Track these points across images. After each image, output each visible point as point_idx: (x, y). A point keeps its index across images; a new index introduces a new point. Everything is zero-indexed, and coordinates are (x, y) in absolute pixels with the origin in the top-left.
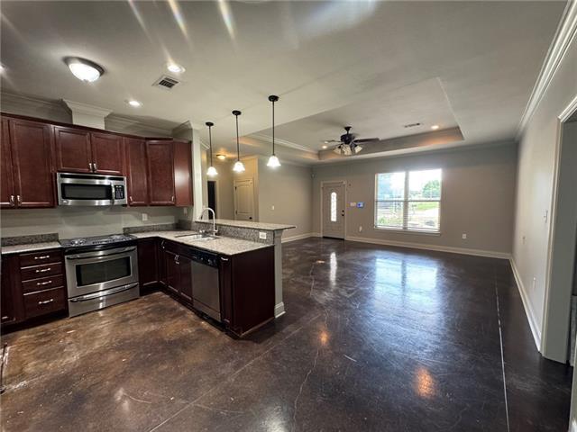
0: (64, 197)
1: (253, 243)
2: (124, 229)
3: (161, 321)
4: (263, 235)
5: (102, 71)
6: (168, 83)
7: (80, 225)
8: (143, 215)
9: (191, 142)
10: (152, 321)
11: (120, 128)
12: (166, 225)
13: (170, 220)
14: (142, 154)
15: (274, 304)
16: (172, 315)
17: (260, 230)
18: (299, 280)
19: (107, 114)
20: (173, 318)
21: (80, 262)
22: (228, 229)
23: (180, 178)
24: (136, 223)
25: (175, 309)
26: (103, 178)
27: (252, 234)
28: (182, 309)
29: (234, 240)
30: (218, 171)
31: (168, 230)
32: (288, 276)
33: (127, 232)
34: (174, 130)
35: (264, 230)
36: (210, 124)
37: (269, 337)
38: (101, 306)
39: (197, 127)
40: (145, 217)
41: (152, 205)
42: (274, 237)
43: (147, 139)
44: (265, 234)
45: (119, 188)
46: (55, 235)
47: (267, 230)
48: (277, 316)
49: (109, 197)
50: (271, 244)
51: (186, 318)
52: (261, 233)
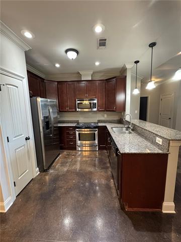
0: (78, 108)
2: (98, 120)
4: (159, 141)
5: (77, 52)
9: (126, 76)
12: (114, 120)
13: (116, 118)
14: (104, 87)
17: (157, 135)
19: (92, 73)
20: (102, 168)
21: (80, 132)
22: (138, 128)
23: (120, 97)
25: (105, 163)
28: (108, 165)
35: (160, 137)
36: (137, 62)
39: (130, 66)
40: (106, 116)
41: (107, 111)
42: (169, 146)
43: (106, 80)
44: (161, 140)
45: (94, 104)
46: (78, 121)
47: (163, 138)
48: (164, 212)
49: (91, 108)
50: (165, 152)
51: (106, 172)
52: (157, 138)
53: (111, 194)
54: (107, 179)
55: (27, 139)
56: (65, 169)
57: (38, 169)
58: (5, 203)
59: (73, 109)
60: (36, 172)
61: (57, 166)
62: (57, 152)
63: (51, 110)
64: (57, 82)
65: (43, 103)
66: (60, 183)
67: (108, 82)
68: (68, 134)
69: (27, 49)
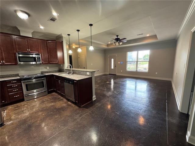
0: (20, 61)
1: (85, 76)
2: (41, 72)
3: (55, 102)
4: (88, 73)
6: (53, 19)
7: (26, 71)
9: (62, 41)
10: (52, 102)
11: (37, 37)
12: (55, 71)
13: (57, 69)
14: (46, 46)
15: (92, 96)
16: (58, 100)
17: (87, 72)
18: (101, 88)
19: (32, 31)
21: (27, 83)
22: (77, 72)
23: (59, 54)
24: (45, 70)
25: (59, 98)
26: (33, 54)
27: (84, 73)
28: (62, 98)
29: (78, 75)
31: (56, 72)
32: (97, 87)
33: (42, 73)
34: (57, 37)
35: (89, 72)
36: (69, 35)
37: (91, 107)
38: (35, 97)
39: (65, 36)
40: (48, 68)
41: (50, 64)
42: (92, 74)
43: (47, 40)
44: (89, 73)
45: (39, 58)
46: (18, 74)
47: (90, 72)
48: (93, 100)
49: (36, 61)
51: (63, 101)
52: (87, 73)
56: (27, 114)
68: (11, 87)
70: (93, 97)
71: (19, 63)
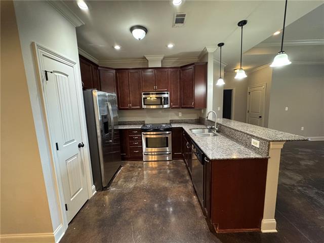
0: (144, 104)
2: (170, 120)
3: (174, 182)
4: (256, 143)
5: (146, 30)
7: (153, 117)
8: (180, 113)
9: (207, 63)
10: (169, 179)
11: (169, 64)
12: (192, 120)
13: (194, 117)
14: (178, 77)
16: (180, 181)
17: (253, 136)
19: (162, 58)
20: (182, 182)
21: (148, 136)
22: (226, 129)
24: (176, 118)
25: (183, 176)
28: (188, 178)
29: (228, 140)
30: (224, 81)
33: (172, 122)
34: (199, 57)
35: (257, 138)
36: (221, 45)
39: (211, 50)
40: (180, 114)
41: (182, 108)
42: (269, 148)
43: (181, 67)
44: (258, 142)
45: (166, 99)
46: (144, 121)
47: (261, 139)
48: (263, 231)
49: (161, 104)
50: (264, 156)
51: (186, 187)
52: (253, 140)
53: (195, 213)
54: (189, 195)
55: (81, 146)
56: (131, 186)
57: (94, 186)
58: (55, 233)
59: (138, 106)
60: (92, 190)
61: (119, 182)
62: (117, 163)
63: (110, 107)
64: (116, 69)
65: (100, 98)
66: (126, 204)
67: (183, 70)
68: (132, 139)
69: (79, 25)
70: (265, 221)
71: (144, 106)
